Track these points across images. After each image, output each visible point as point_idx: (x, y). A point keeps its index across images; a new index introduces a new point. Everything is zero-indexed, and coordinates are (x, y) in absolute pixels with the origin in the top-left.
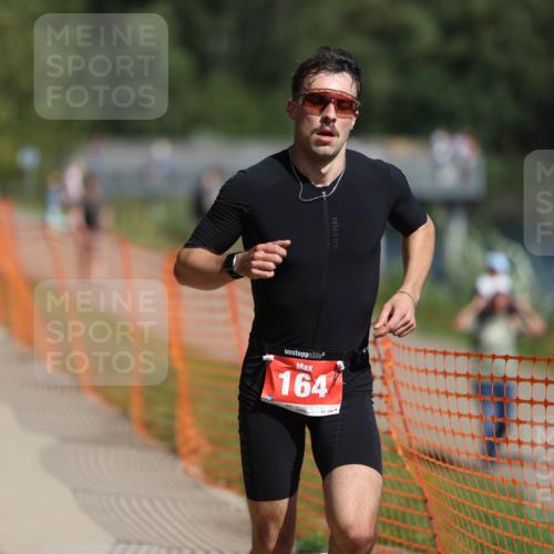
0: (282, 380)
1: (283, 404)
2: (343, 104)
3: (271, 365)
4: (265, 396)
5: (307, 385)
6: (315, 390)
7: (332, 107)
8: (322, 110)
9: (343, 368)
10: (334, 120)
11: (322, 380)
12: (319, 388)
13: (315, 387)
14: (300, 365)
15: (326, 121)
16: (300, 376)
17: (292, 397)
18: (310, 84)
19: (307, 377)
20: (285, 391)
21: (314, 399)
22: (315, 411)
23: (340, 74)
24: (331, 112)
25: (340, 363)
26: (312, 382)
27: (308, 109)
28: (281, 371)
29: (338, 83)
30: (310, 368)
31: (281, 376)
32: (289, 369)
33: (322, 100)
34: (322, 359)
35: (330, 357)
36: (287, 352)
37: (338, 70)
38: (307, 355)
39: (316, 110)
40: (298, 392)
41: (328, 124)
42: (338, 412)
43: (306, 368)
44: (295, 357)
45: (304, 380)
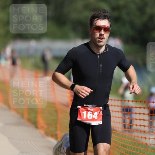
0: (83, 114)
1: (84, 121)
2: (106, 29)
3: (80, 109)
4: (78, 119)
5: (91, 115)
6: (94, 117)
7: (103, 31)
8: (99, 32)
9: (102, 110)
10: (104, 35)
11: (96, 113)
12: (95, 116)
13: (94, 116)
14: (89, 109)
15: (101, 35)
16: (89, 112)
17: (87, 119)
18: (95, 24)
19: (91, 113)
20: (85, 117)
21: (93, 120)
22: (94, 123)
23: (105, 20)
24: (102, 32)
25: (101, 108)
26: (93, 114)
27: (95, 31)
28: (83, 111)
29: (104, 23)
30: (92, 110)
31: (83, 113)
32: (86, 110)
33: (99, 28)
34: (96, 107)
35: (98, 106)
36: (85, 105)
37: (104, 19)
38: (91, 106)
39: (98, 32)
40: (89, 117)
41: (102, 36)
42: (101, 124)
43: (91, 110)
44: (87, 107)
45: (90, 113)
